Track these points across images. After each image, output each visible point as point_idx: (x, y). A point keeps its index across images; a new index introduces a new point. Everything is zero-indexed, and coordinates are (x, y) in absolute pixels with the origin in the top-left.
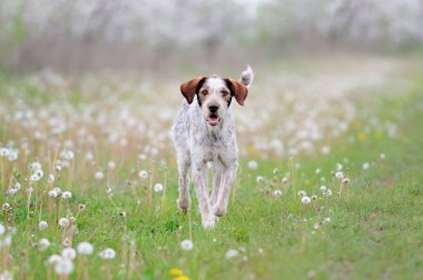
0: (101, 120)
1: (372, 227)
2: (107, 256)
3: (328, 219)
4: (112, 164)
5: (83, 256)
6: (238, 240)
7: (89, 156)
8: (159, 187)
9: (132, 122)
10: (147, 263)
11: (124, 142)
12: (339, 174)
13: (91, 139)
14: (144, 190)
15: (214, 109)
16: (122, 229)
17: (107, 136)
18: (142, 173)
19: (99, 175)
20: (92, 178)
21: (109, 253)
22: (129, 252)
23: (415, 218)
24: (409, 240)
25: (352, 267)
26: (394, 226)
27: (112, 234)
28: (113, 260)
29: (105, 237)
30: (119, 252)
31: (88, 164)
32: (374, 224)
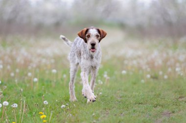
0: (14, 53)
1: (117, 96)
2: (14, 106)
3: (101, 93)
4: (17, 71)
5: (5, 106)
6: (66, 101)
7: (9, 67)
8: (36, 80)
9: (26, 54)
10: (30, 109)
11: (22, 62)
12: (105, 76)
13: (10, 61)
14: (30, 81)
15: (93, 45)
16: (21, 96)
17: (16, 59)
18: (30, 74)
19: (12, 74)
20: (9, 76)
21: (16, 105)
22: (23, 105)
23: (134, 93)
24: (131, 102)
25: (109, 112)
26: (126, 96)
27: (16, 98)
28: (16, 108)
29: (14, 99)
30: (19, 105)
31: (8, 70)
32: (118, 95)
